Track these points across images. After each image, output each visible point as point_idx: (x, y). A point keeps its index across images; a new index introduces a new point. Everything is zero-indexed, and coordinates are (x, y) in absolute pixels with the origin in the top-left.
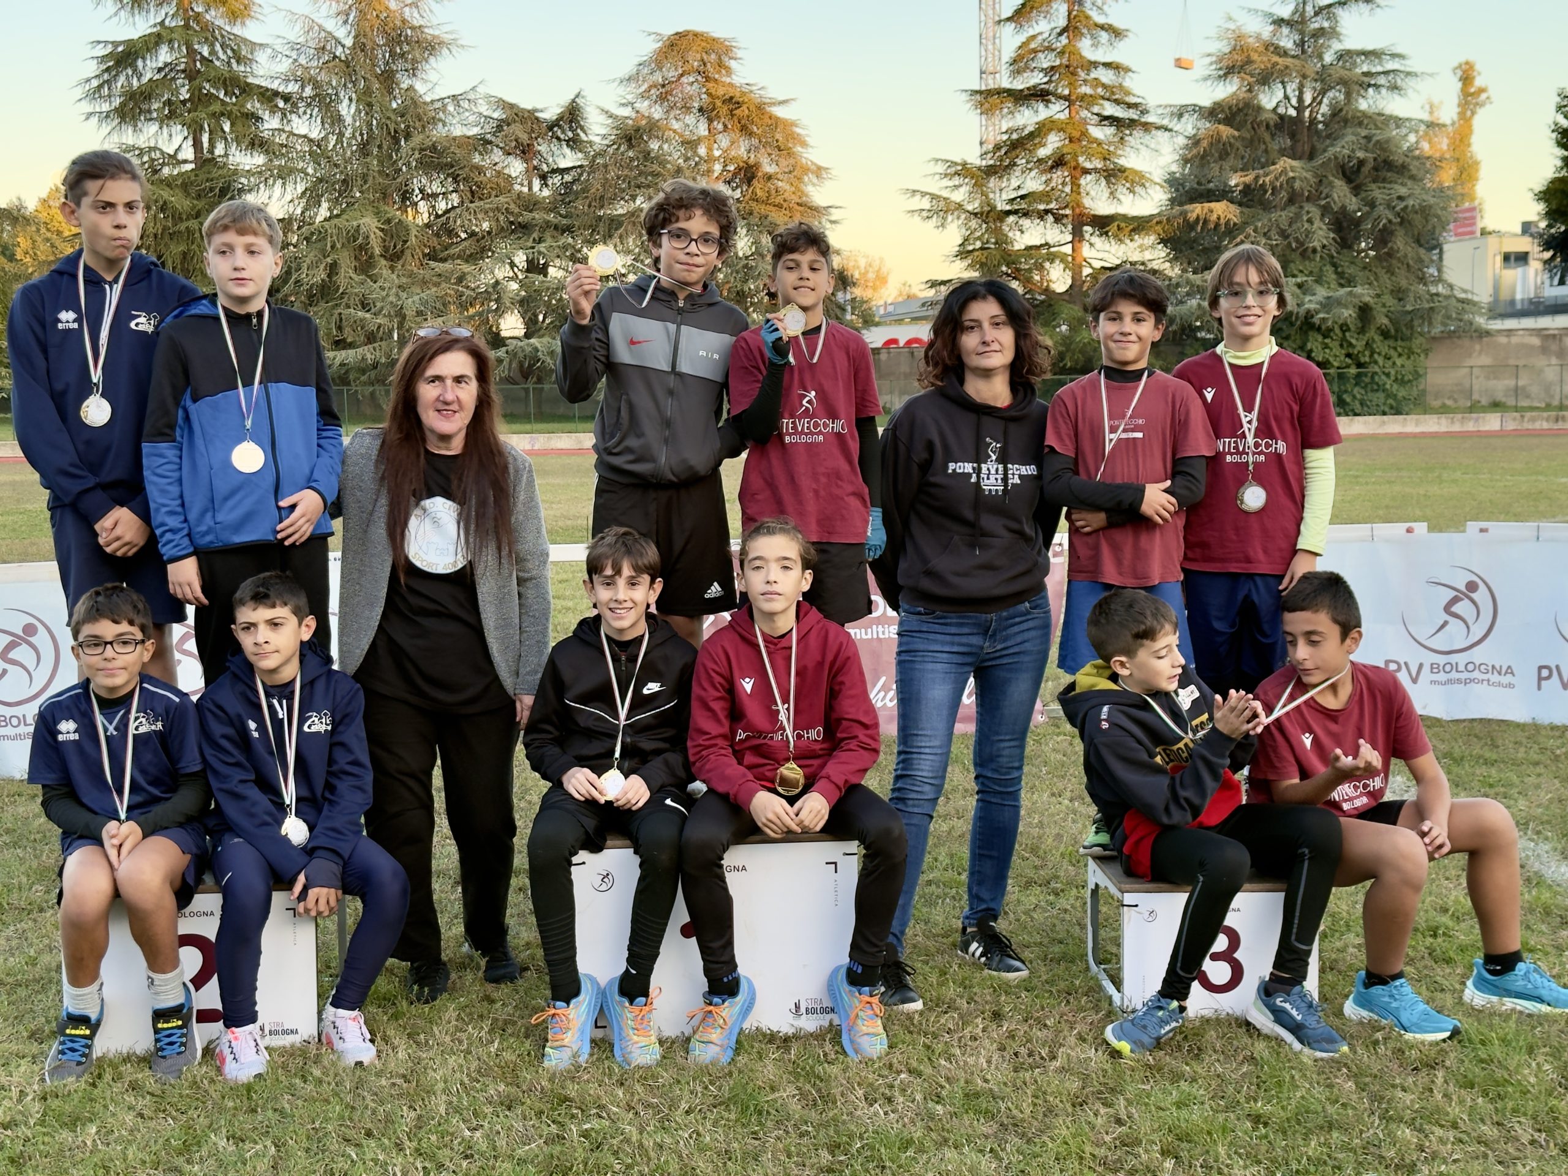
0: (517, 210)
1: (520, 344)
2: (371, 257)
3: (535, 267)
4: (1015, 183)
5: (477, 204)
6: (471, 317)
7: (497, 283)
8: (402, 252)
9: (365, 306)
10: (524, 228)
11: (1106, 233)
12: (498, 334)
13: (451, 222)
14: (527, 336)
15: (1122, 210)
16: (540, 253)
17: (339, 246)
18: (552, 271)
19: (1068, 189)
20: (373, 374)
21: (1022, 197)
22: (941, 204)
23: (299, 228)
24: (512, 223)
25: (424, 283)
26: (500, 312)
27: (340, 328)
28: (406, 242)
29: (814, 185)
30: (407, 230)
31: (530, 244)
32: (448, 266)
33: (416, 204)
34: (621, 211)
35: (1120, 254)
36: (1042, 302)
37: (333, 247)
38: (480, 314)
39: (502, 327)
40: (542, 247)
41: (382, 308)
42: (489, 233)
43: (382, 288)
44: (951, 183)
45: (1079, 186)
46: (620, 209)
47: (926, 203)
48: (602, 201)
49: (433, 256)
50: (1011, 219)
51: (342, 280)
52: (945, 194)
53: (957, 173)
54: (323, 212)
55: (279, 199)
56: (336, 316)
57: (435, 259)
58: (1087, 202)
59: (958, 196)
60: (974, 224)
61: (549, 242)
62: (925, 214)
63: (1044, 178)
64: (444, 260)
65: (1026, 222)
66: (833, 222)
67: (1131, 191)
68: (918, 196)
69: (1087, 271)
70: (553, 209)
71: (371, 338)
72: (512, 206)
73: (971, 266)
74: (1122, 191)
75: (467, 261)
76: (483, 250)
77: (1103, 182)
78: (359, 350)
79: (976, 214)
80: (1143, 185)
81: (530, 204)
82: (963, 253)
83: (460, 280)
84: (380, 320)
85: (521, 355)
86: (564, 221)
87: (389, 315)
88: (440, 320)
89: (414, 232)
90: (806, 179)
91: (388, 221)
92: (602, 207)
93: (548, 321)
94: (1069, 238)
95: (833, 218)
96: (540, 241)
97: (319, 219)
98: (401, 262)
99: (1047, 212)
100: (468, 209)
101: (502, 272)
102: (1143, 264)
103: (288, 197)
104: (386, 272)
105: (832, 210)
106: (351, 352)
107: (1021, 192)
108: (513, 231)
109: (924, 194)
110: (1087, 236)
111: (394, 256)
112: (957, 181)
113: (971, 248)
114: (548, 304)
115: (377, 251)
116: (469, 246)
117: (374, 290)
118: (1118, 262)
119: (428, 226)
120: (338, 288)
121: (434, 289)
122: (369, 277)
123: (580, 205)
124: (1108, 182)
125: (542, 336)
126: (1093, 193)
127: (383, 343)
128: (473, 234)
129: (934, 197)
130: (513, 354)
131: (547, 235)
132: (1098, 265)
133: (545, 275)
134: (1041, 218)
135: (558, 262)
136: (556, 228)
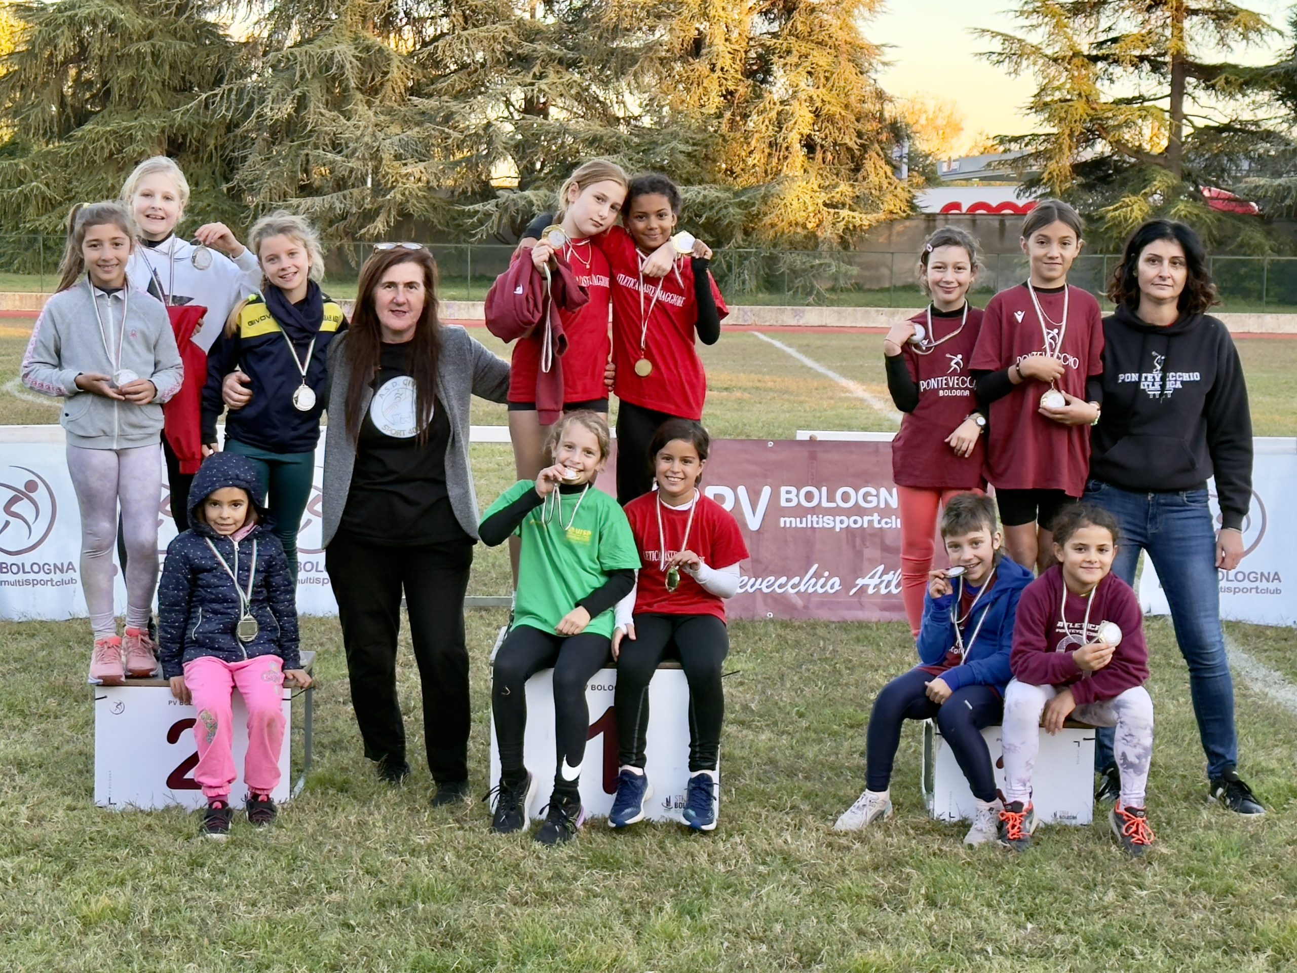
0: (516, 40)
1: (513, 196)
2: (346, 89)
3: (532, 107)
4: (1104, 23)
5: (472, 31)
6: (457, 163)
7: (489, 125)
8: (382, 84)
9: (336, 146)
10: (523, 61)
11: (1213, 87)
12: (486, 184)
13: (440, 53)
14: (522, 186)
15: (1232, 60)
16: (540, 91)
17: (309, 76)
18: (553, 112)
19: (1168, 32)
20: (342, 225)
21: (1115, 40)
22: (1016, 46)
23: (265, 54)
24: (509, 54)
25: (406, 122)
26: (491, 158)
27: (306, 171)
28: (386, 73)
29: (865, 19)
30: (388, 59)
31: (529, 79)
32: (433, 103)
33: (400, 30)
34: (636, 44)
35: (1229, 111)
36: (1133, 166)
37: (302, 77)
38: (468, 160)
39: (494, 174)
40: (543, 84)
41: (355, 150)
42: (483, 65)
43: (357, 127)
44: (1027, 23)
45: (1181, 30)
46: (636, 42)
47: (997, 45)
48: (616, 31)
49: (415, 91)
50: (1100, 65)
51: (311, 117)
52: (1020, 34)
53: (1034, 11)
54: (293, 35)
55: (245, 20)
56: (302, 157)
57: (419, 95)
58: (1190, 49)
59: (1035, 38)
60: (1052, 70)
61: (552, 77)
62: (995, 58)
63: (1140, 18)
64: (430, 96)
65: (1117, 70)
66: (885, 64)
67: (1245, 37)
68: (988, 36)
69: (1187, 130)
70: (560, 40)
71: (341, 184)
72: (511, 35)
73: (1048, 120)
74: (1233, 36)
75: (455, 98)
76: (475, 86)
77: (1211, 26)
78: (328, 198)
79: (1055, 60)
80: (1259, 30)
81: (532, 34)
82: (1040, 106)
83: (448, 118)
84: (353, 163)
85: (513, 209)
86: (570, 55)
87: (364, 159)
88: (421, 166)
89: (395, 62)
90: (856, 12)
91: (368, 49)
92: (614, 39)
93: (546, 170)
94: (1167, 90)
95: (885, 59)
96: (541, 76)
97: (289, 43)
98: (380, 96)
99: (1142, 59)
100: (459, 37)
101: (495, 112)
102: (1256, 123)
103: (254, 18)
104: (362, 108)
105: (886, 49)
106: (318, 200)
107: (1112, 35)
108: (510, 64)
109: (995, 34)
110: (1190, 89)
111: (372, 91)
112: (1034, 19)
113: (1048, 99)
114: (548, 152)
115: (353, 84)
116: (458, 82)
117: (347, 129)
118: (1226, 121)
119: (411, 55)
120: (306, 125)
121: (417, 129)
122: (343, 113)
123: (590, 37)
124: (1219, 27)
125: (537, 188)
126: (1198, 38)
127: (355, 191)
128: (463, 66)
129: (1007, 38)
130: (503, 208)
131: (551, 72)
132: (1201, 123)
133: (546, 117)
134: (1136, 66)
135: (560, 102)
136: (561, 61)
